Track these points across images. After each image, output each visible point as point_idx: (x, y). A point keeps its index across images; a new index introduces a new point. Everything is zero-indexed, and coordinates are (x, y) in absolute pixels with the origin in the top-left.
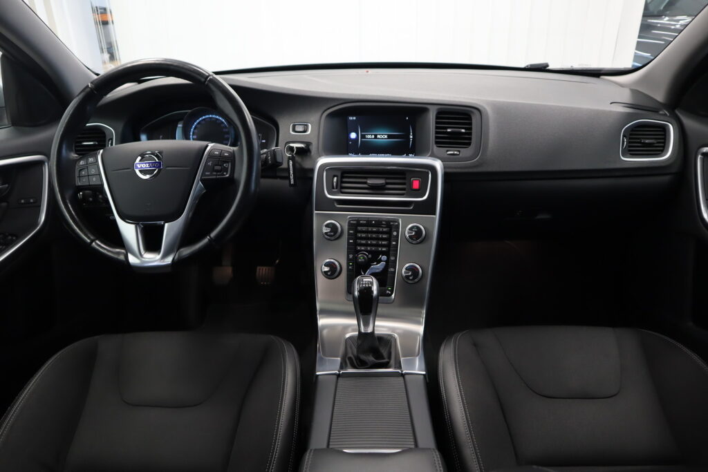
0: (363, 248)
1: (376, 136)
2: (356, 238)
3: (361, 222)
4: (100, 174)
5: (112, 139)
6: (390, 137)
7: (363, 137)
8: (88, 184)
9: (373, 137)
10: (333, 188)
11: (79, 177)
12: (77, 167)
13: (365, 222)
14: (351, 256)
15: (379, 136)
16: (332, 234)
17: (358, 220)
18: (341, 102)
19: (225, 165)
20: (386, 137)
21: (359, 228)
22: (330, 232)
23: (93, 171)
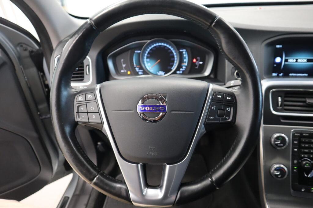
0: (306, 156)
1: (297, 60)
2: (300, 147)
3: (304, 134)
4: (99, 112)
5: (89, 65)
6: (309, 61)
7: (286, 61)
8: (87, 121)
9: (295, 61)
10: (278, 106)
11: (78, 112)
12: (75, 103)
13: (308, 135)
14: (295, 162)
15: (299, 60)
16: (282, 145)
17: (301, 133)
18: (278, 34)
19: (227, 109)
20: (306, 61)
21: (303, 140)
22: (280, 143)
23: (92, 108)
